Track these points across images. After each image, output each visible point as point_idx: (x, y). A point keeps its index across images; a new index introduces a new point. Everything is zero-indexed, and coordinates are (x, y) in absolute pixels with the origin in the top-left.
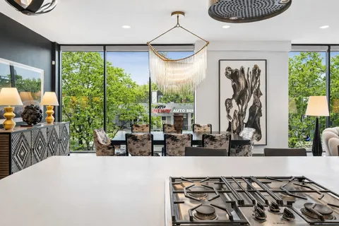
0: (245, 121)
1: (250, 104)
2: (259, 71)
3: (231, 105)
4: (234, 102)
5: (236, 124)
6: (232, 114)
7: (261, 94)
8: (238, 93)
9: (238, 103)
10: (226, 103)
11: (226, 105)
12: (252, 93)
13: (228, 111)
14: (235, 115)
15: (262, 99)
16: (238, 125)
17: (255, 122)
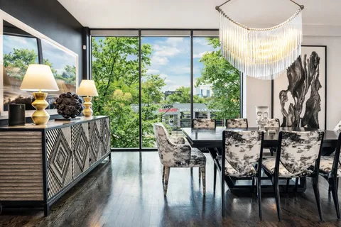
0: (302, 115)
1: (308, 96)
2: (318, 59)
3: (286, 98)
4: (289, 94)
5: (292, 119)
6: (287, 108)
7: (320, 86)
8: (294, 85)
9: (294, 95)
10: (280, 95)
11: (280, 98)
12: (310, 84)
13: (283, 105)
14: (290, 109)
15: (321, 92)
16: (294, 120)
17: (313, 116)
